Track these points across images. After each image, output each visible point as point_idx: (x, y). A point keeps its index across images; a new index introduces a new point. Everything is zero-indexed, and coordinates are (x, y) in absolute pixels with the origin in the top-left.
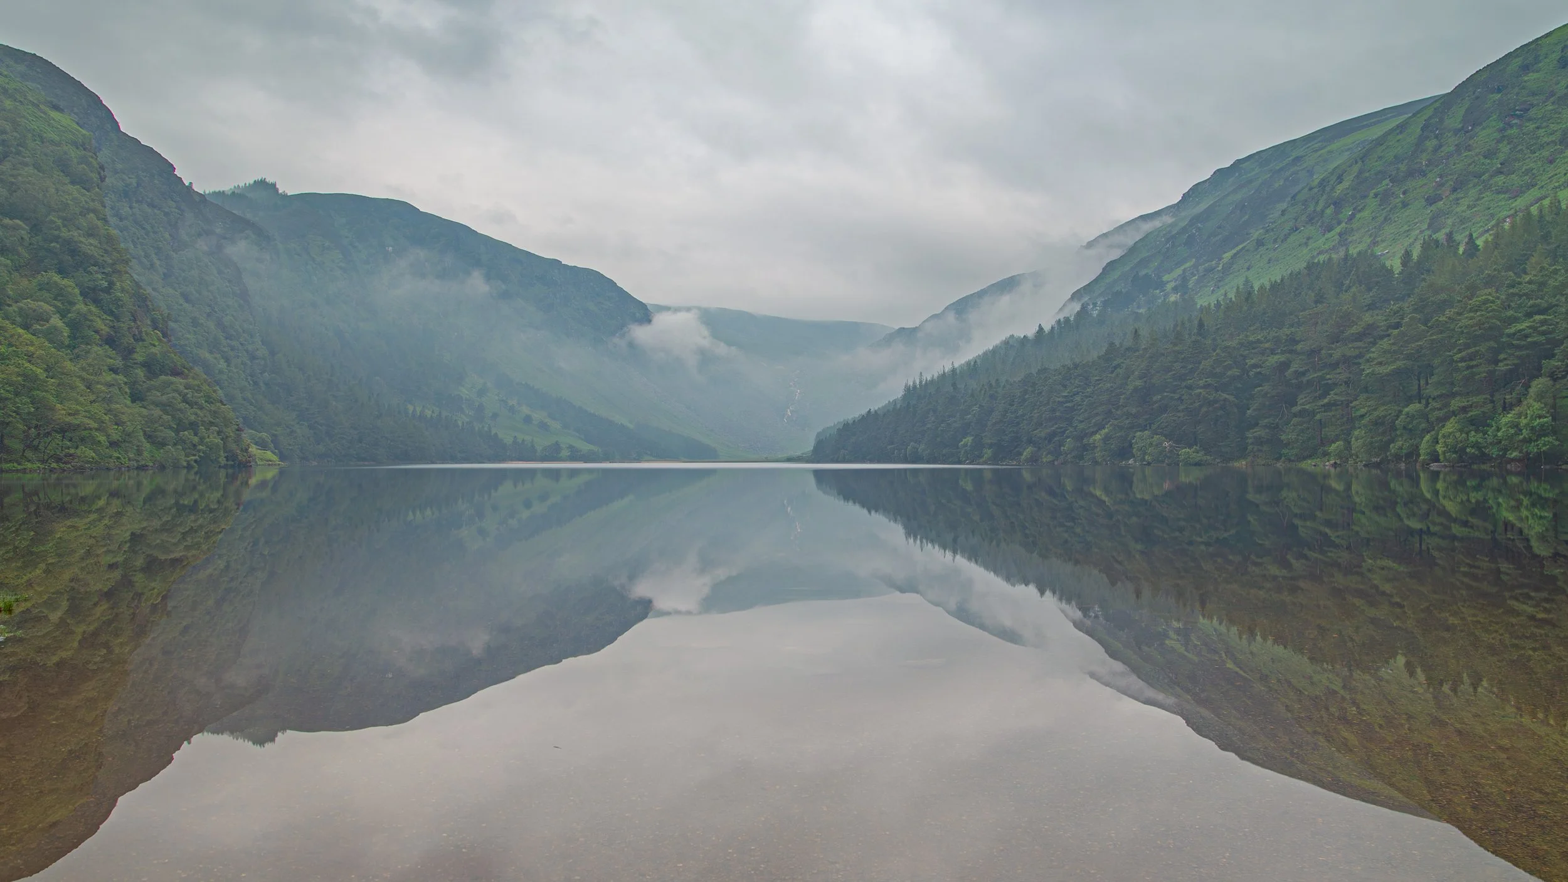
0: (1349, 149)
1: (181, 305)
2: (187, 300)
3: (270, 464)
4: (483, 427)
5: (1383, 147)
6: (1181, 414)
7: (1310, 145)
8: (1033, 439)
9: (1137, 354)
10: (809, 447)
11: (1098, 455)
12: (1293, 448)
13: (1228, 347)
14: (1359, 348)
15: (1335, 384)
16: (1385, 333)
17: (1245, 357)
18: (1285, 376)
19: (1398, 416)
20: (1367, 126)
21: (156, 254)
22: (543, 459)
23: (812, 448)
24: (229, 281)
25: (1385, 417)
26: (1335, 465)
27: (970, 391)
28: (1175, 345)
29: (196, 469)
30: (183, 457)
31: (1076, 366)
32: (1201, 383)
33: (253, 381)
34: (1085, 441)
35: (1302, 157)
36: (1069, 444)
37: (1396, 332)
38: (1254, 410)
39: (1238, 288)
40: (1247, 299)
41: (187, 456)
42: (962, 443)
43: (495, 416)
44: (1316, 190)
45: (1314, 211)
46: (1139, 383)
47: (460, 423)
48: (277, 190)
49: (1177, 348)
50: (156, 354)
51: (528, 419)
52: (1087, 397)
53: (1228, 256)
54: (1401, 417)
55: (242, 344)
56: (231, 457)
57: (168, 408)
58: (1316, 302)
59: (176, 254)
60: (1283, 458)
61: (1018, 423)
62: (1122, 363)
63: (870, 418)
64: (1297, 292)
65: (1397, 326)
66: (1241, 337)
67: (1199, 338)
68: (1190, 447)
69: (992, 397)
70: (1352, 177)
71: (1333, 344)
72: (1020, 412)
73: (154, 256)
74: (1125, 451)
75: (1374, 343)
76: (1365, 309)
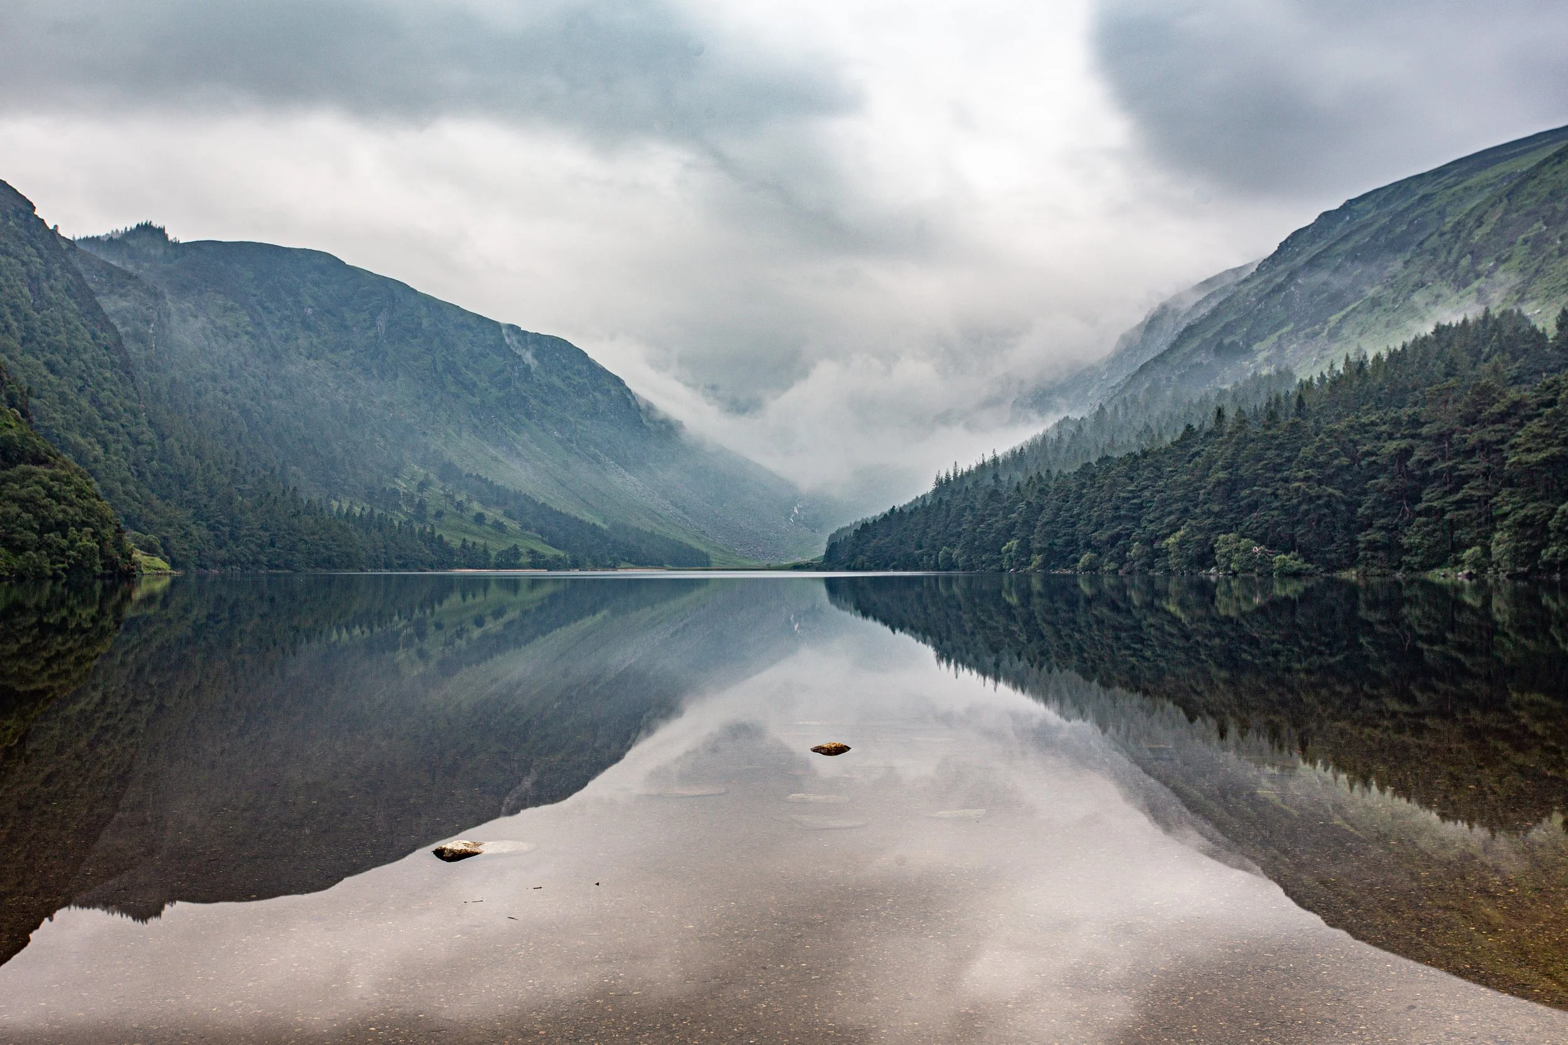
0: (1491, 185)
1: (45, 377)
2: (53, 371)
3: (159, 573)
4: (425, 528)
5: (1536, 181)
6: (1276, 513)
7: (1440, 180)
8: (1092, 543)
9: (1221, 439)
10: (820, 551)
11: (1172, 561)
12: (1416, 555)
13: (1335, 430)
14: (1502, 431)
15: (1471, 476)
16: (1535, 413)
17: (1355, 443)
18: (1406, 466)
19: (1551, 516)
20: (1515, 155)
21: (12, 314)
22: (498, 566)
23: (824, 554)
24: (107, 348)
25: (1534, 516)
26: (1470, 576)
27: (1015, 484)
28: (1269, 428)
29: (64, 580)
30: (48, 565)
31: (1145, 454)
32: (1301, 475)
33: (137, 471)
34: (1156, 546)
35: (1432, 195)
36: (1135, 549)
37: (1549, 411)
38: (1368, 508)
39: (1347, 358)
40: (1359, 371)
41: (53, 563)
42: (1005, 547)
43: (439, 514)
44: (1447, 236)
45: (1446, 262)
46: (1222, 475)
47: (396, 523)
48: (166, 237)
49: (1269, 433)
50: (14, 437)
51: (479, 518)
52: (1158, 492)
53: (1334, 319)
54: (1556, 516)
55: (123, 426)
56: (110, 563)
57: (28, 504)
58: (1448, 375)
59: (38, 313)
60: (1403, 567)
61: (1074, 524)
62: (1203, 450)
63: (894, 517)
64: (1422, 362)
65: (1551, 403)
66: (1350, 418)
67: (1298, 419)
68: (1287, 552)
69: (1041, 491)
70: (1494, 220)
71: (1467, 426)
72: (1076, 511)
73: (9, 316)
74: (1205, 558)
75: (1521, 425)
76: (1511, 382)
